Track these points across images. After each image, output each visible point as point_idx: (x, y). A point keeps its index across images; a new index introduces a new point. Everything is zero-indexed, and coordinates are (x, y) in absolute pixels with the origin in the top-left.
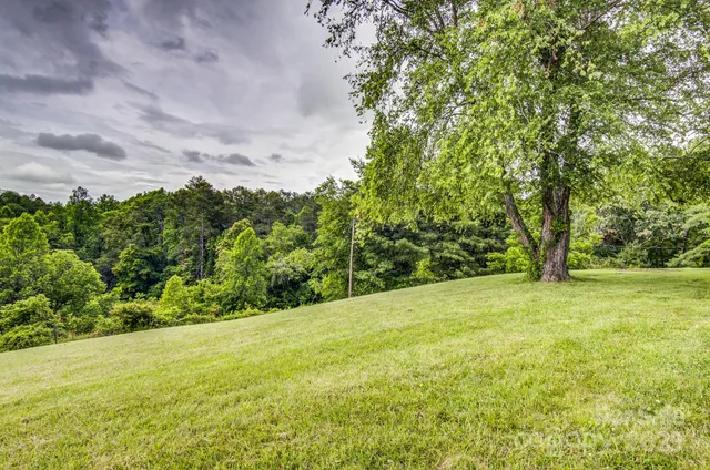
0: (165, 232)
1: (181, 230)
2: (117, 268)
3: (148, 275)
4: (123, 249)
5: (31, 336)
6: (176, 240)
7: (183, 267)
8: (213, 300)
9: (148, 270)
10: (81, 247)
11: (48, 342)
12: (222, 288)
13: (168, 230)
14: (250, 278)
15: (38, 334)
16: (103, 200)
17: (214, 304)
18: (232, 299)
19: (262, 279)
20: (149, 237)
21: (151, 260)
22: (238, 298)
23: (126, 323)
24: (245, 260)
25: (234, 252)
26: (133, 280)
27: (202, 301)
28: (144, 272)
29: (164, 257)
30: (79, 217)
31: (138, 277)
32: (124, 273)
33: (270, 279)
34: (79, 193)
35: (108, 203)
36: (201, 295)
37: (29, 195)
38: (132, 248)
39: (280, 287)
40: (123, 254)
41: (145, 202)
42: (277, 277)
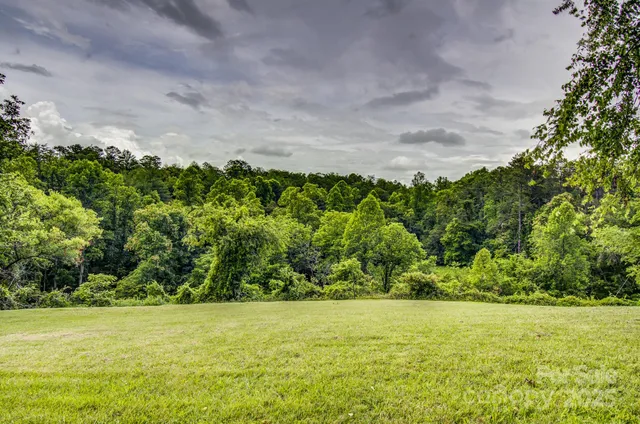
0: (486, 207)
1: (499, 205)
2: (444, 239)
3: (469, 245)
4: (448, 223)
5: (344, 290)
6: (494, 215)
7: (500, 240)
8: (525, 275)
9: (469, 242)
10: (420, 220)
11: (355, 297)
12: (535, 265)
13: (488, 205)
14: (568, 256)
15: (350, 290)
16: (439, 182)
17: (525, 280)
18: (545, 276)
19: (584, 258)
20: (471, 212)
21: (472, 232)
22: (552, 276)
23: (413, 289)
24: (562, 236)
25: (550, 227)
26: (457, 250)
27: (514, 275)
28: (465, 243)
29: (484, 231)
30: (418, 197)
31: (461, 248)
32: (449, 243)
33: (595, 259)
34: (418, 177)
35: (443, 184)
36: (513, 269)
37: (393, 181)
38: (456, 221)
39: (610, 269)
40: (449, 227)
41: (469, 181)
42: (606, 256)
